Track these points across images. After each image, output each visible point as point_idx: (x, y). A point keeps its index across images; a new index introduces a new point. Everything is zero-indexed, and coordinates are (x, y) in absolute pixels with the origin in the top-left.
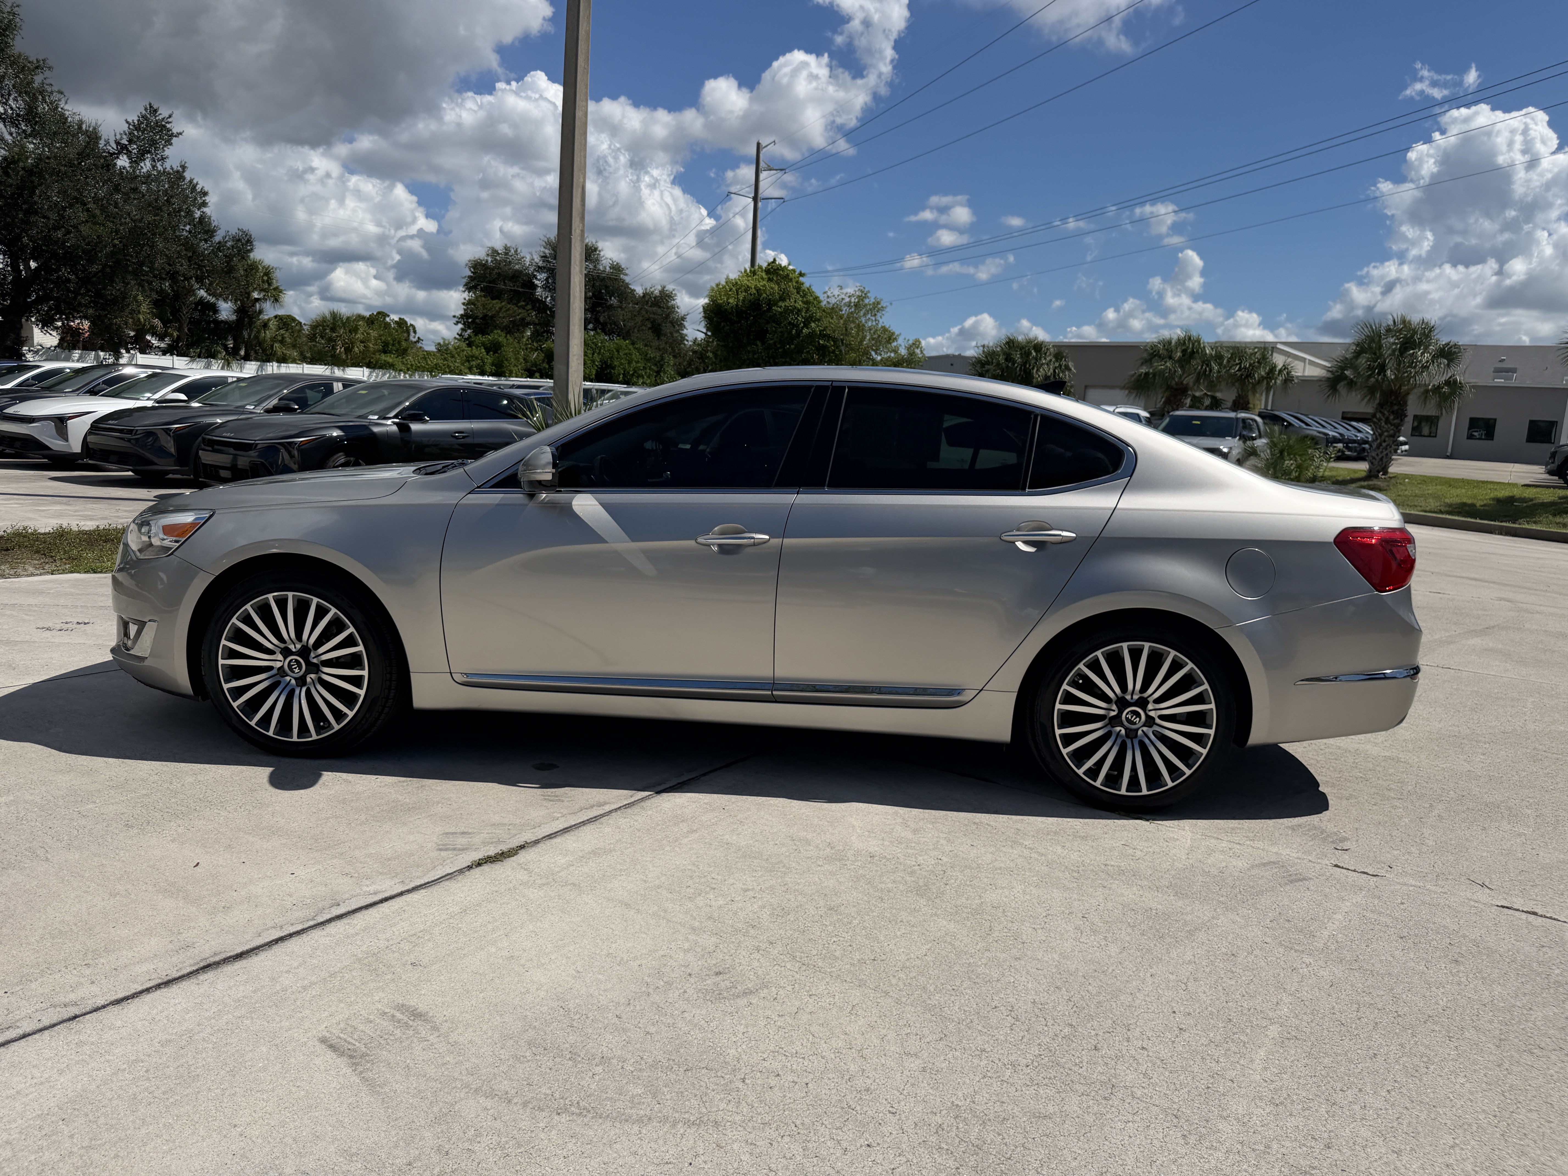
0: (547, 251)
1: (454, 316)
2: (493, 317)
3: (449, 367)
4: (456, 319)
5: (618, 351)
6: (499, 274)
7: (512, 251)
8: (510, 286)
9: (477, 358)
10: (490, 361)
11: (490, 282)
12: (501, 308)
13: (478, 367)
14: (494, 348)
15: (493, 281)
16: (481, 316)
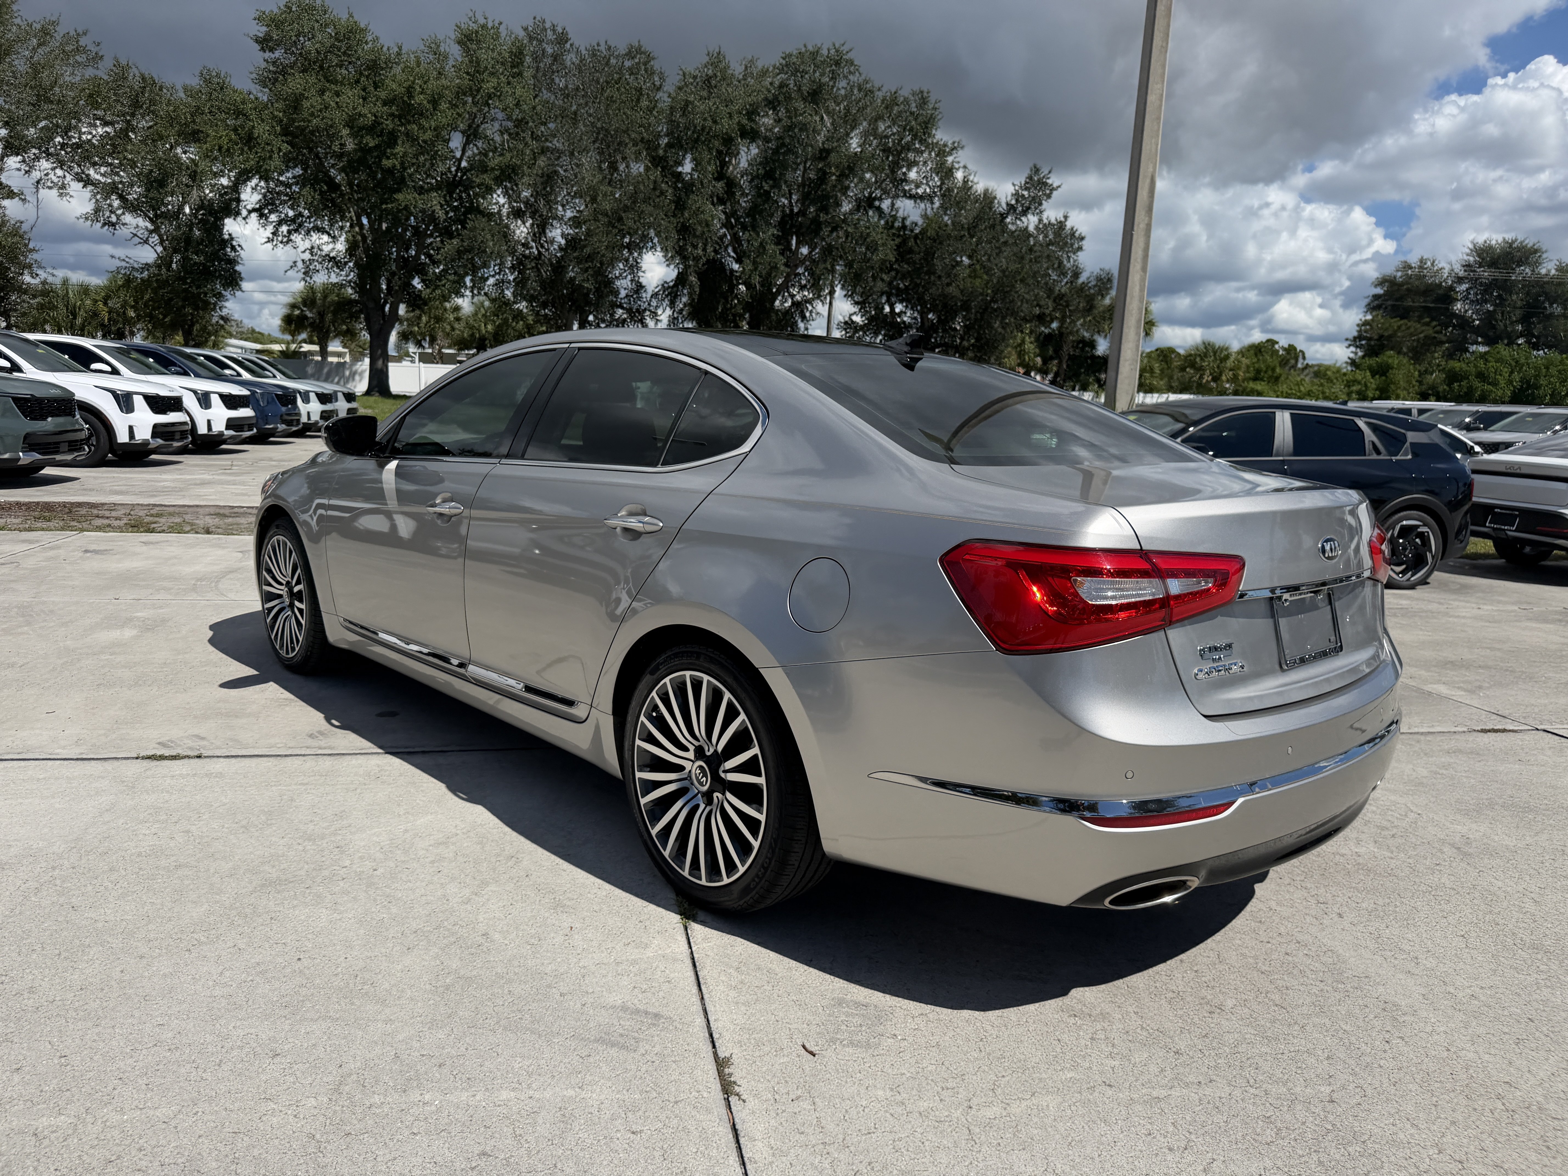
0: (1471, 259)
1: (1347, 340)
2: (1390, 337)
3: (1323, 393)
4: (1349, 342)
5: (1547, 368)
6: (1408, 290)
7: (1429, 264)
8: (1420, 302)
9: (1359, 383)
10: (1374, 386)
11: (1397, 300)
12: (1399, 327)
13: (1359, 393)
14: (1381, 371)
15: (1401, 298)
16: (1376, 337)
